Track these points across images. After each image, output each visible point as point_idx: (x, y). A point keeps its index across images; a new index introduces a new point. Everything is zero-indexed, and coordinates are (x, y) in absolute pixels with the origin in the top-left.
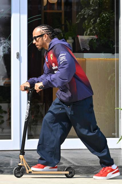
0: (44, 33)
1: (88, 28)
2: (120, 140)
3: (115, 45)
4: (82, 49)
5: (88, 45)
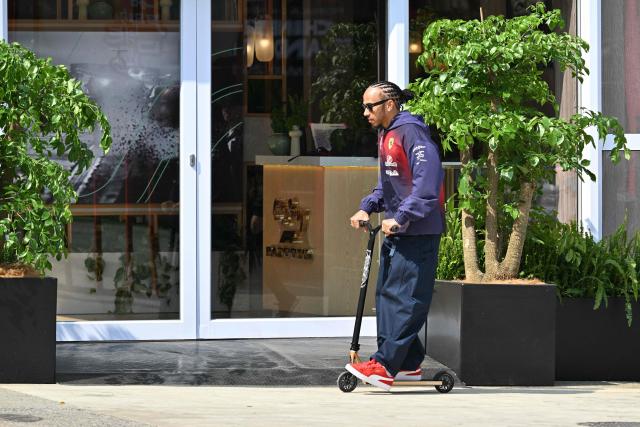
0: (388, 97)
1: (327, 111)
4: (317, 148)
5: (329, 141)
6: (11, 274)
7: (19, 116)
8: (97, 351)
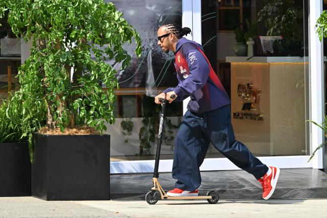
0: (170, 32)
1: (271, 27)
2: (311, 158)
3: (303, 46)
4: (264, 51)
5: (272, 47)
6: (82, 133)
7: (86, 35)
8: (134, 179)
